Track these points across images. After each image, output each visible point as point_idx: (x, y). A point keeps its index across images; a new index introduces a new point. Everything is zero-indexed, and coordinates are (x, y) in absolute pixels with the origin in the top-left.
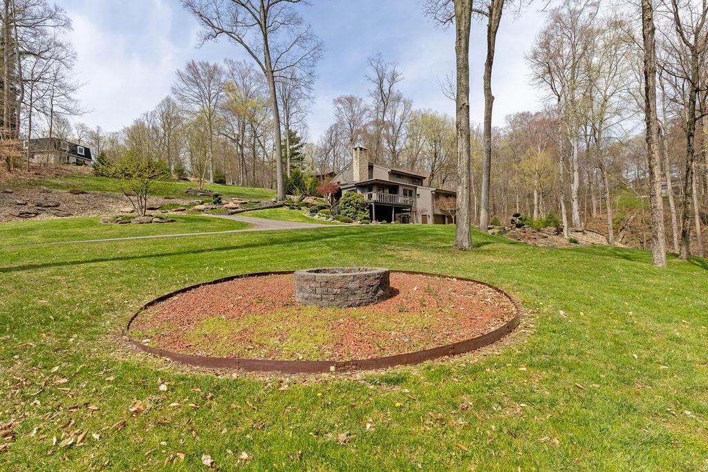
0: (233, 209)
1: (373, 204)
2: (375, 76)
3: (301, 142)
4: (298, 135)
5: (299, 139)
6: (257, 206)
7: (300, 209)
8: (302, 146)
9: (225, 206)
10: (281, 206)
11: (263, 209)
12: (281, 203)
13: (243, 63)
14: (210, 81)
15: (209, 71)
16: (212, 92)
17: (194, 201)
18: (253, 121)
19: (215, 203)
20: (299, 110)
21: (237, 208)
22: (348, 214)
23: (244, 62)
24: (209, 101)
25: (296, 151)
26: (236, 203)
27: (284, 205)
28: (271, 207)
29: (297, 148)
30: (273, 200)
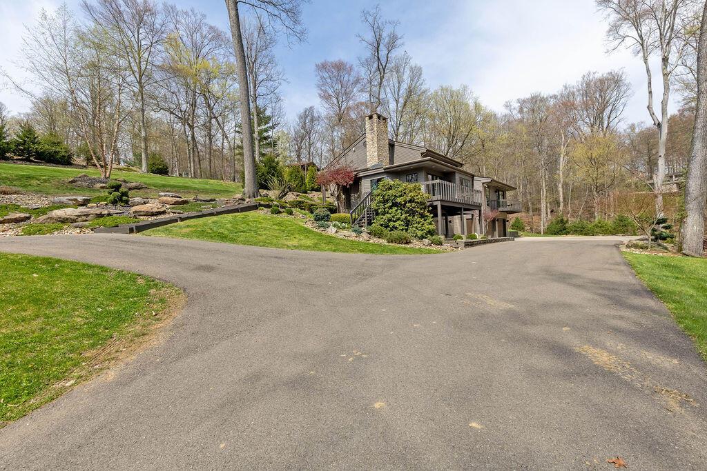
0: (153, 214)
1: (439, 204)
2: (370, 37)
3: (274, 120)
4: (268, 113)
5: (268, 119)
6: (207, 208)
7: (291, 213)
8: (273, 127)
9: (134, 209)
10: (255, 208)
11: (219, 213)
12: (253, 201)
13: (190, 13)
14: (139, 28)
15: (138, 12)
16: (143, 43)
17: (64, 199)
18: (206, 93)
19: (114, 202)
20: (269, 79)
21: (164, 212)
22: (391, 224)
23: (193, 11)
24: (139, 54)
25: (266, 134)
26: (164, 203)
27: (260, 205)
28: (236, 211)
29: (266, 131)
30: (239, 196)
